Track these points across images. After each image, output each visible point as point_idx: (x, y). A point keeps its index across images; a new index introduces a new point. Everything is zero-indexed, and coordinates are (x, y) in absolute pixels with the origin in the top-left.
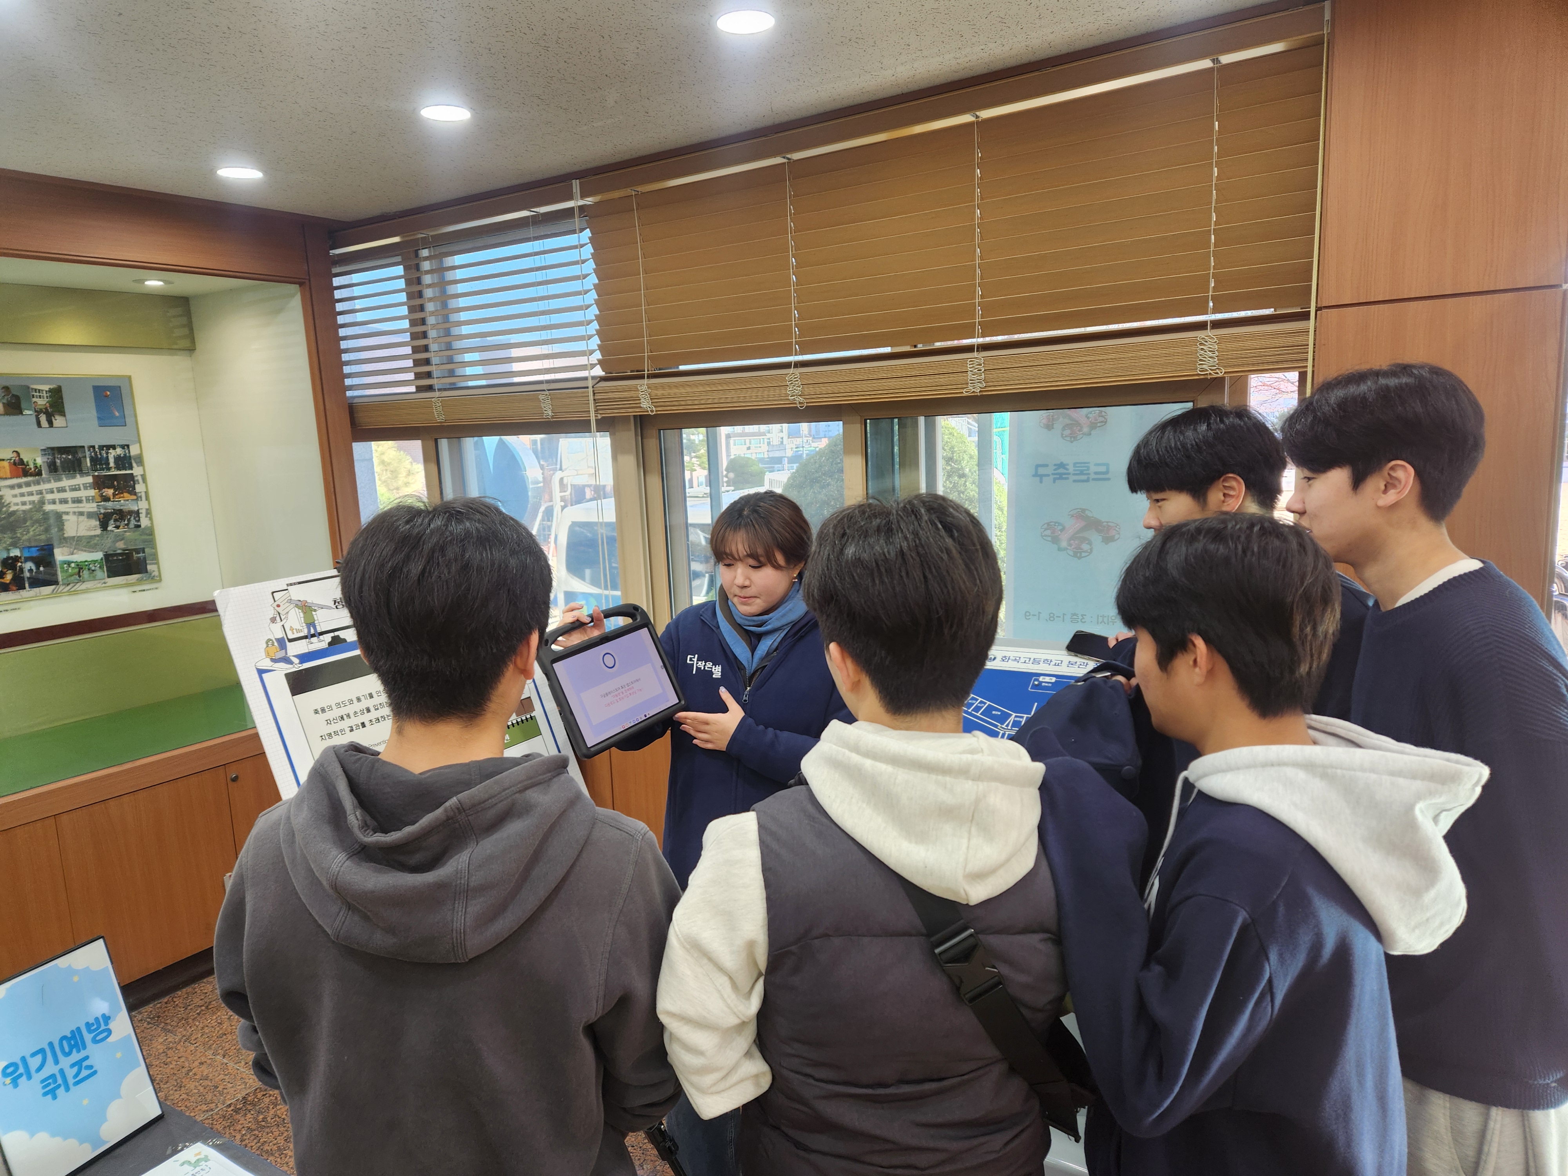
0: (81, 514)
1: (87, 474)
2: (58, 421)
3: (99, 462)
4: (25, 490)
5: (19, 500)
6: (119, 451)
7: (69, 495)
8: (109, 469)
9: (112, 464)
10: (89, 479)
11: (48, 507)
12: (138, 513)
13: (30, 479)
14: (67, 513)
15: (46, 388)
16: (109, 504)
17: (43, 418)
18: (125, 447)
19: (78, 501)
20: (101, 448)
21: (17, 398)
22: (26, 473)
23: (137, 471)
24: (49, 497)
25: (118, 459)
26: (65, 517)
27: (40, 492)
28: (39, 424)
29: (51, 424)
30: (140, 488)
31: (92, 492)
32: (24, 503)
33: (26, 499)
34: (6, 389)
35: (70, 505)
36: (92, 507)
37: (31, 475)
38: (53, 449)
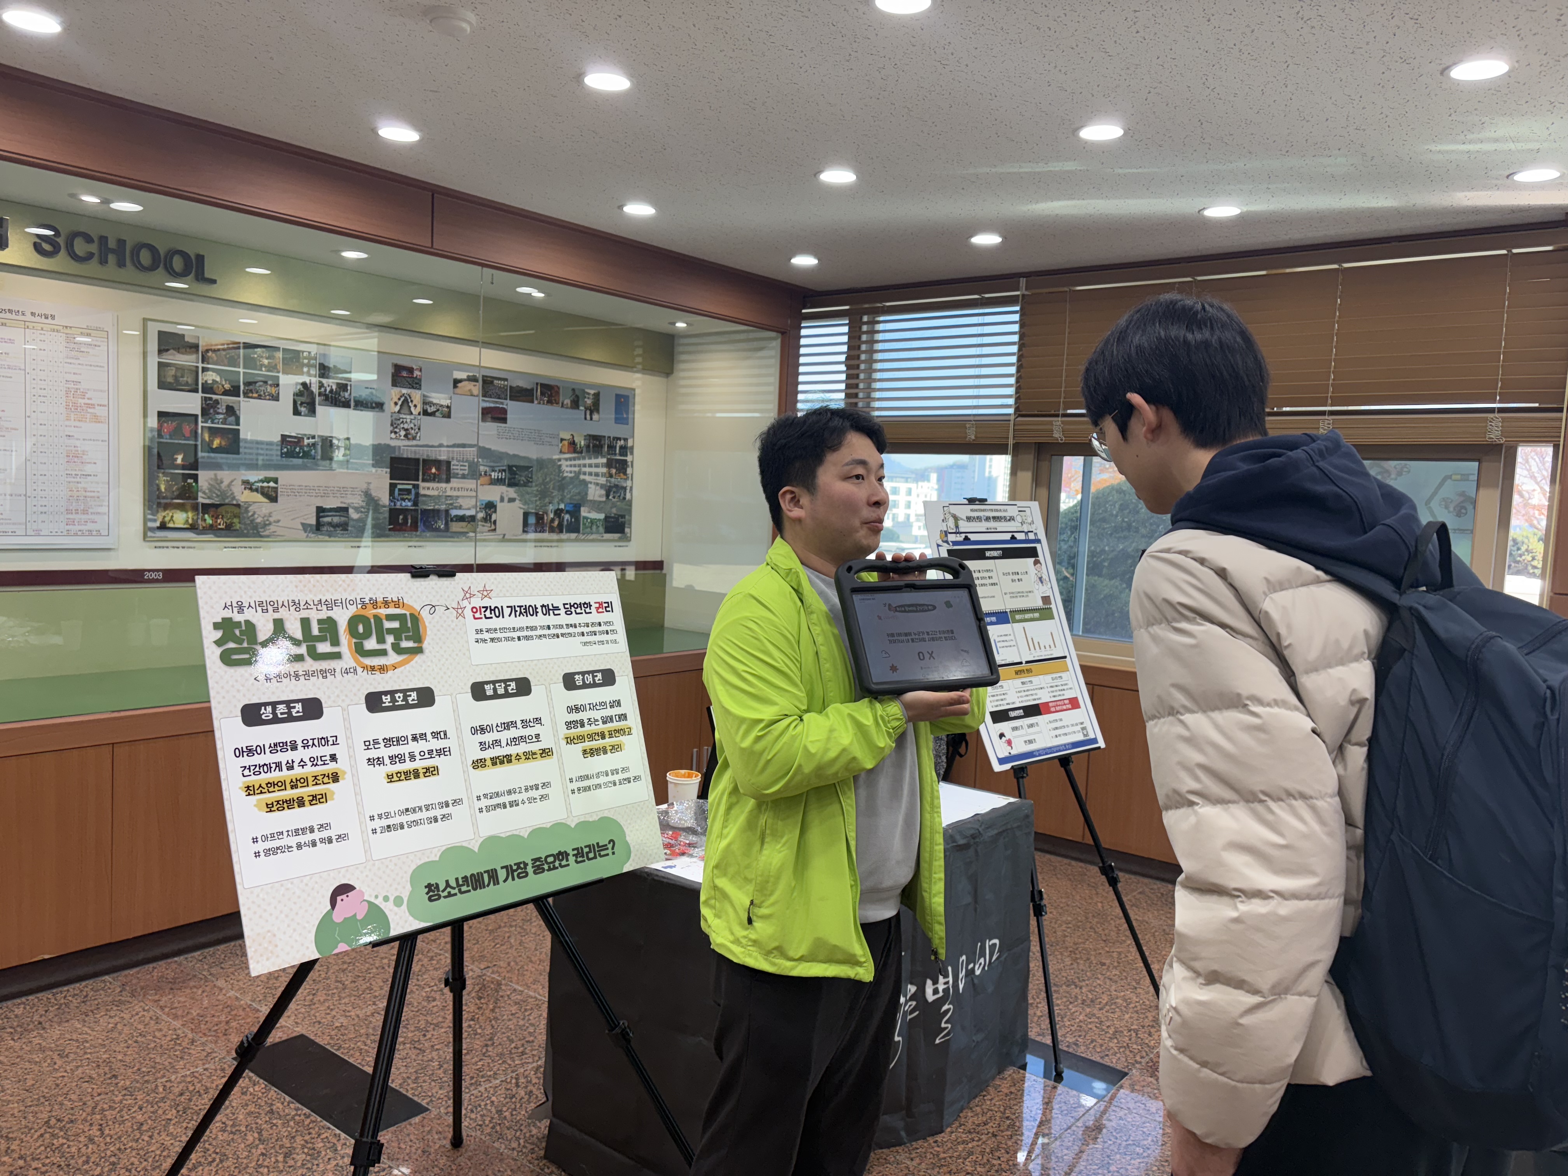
0: (597, 484)
1: (603, 457)
2: (595, 417)
3: (611, 447)
4: (573, 462)
5: (569, 469)
6: (622, 442)
7: (594, 470)
8: (615, 454)
9: (617, 451)
10: (604, 460)
11: (582, 477)
12: (625, 488)
13: (576, 455)
14: (591, 483)
15: (592, 392)
16: (613, 480)
17: (588, 412)
18: (626, 440)
19: (597, 475)
20: (614, 438)
21: (577, 397)
22: (575, 451)
23: (629, 458)
24: (584, 469)
25: (621, 447)
26: (589, 485)
27: (579, 466)
28: (586, 419)
29: (591, 419)
30: (629, 471)
31: (604, 470)
32: (571, 472)
33: (573, 469)
34: (573, 390)
35: (593, 477)
36: (602, 480)
37: (578, 453)
38: (590, 436)
